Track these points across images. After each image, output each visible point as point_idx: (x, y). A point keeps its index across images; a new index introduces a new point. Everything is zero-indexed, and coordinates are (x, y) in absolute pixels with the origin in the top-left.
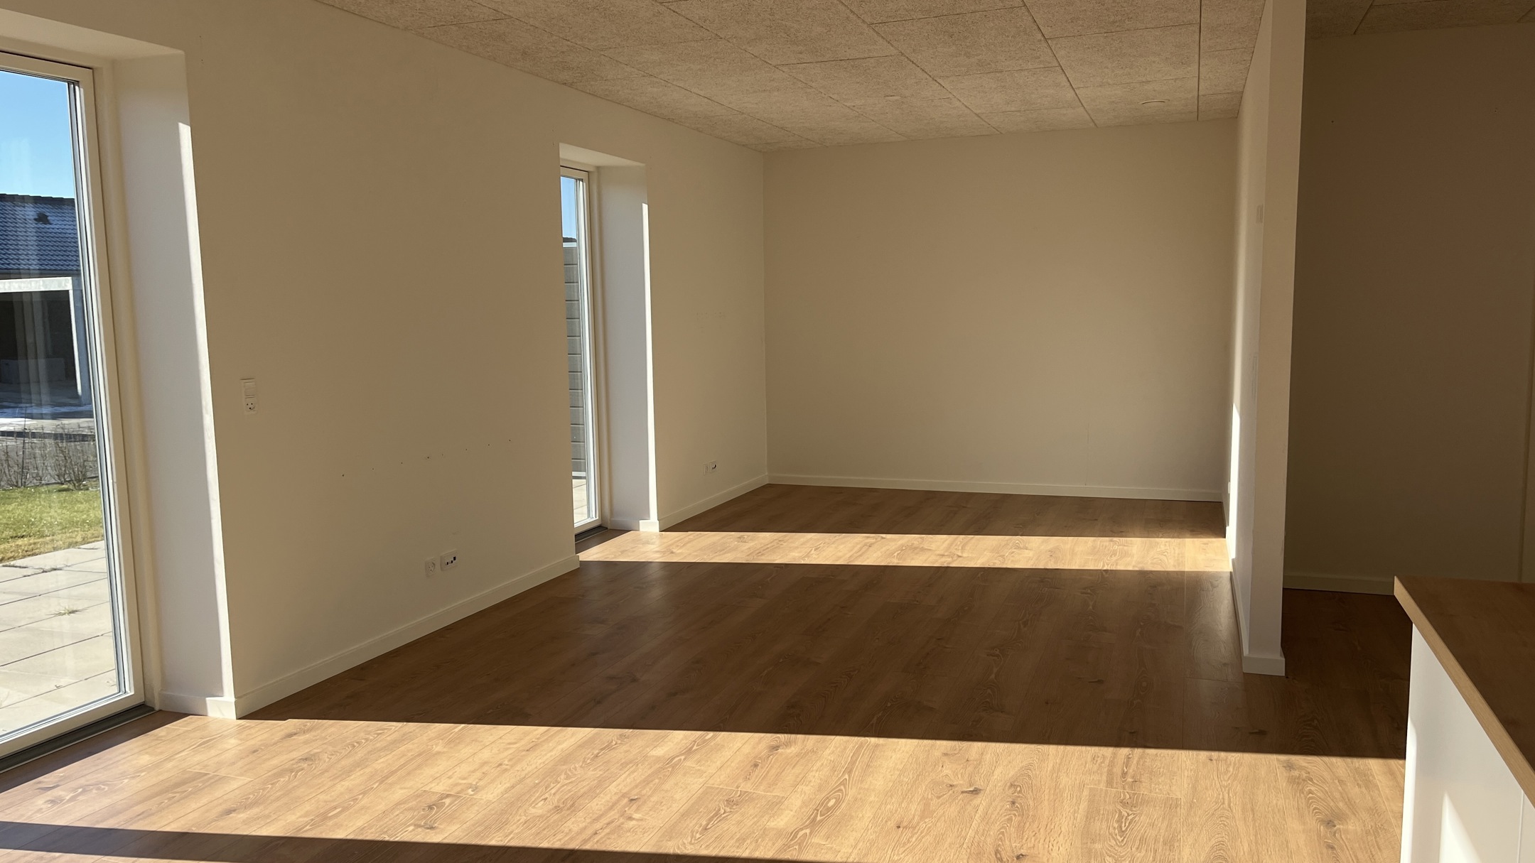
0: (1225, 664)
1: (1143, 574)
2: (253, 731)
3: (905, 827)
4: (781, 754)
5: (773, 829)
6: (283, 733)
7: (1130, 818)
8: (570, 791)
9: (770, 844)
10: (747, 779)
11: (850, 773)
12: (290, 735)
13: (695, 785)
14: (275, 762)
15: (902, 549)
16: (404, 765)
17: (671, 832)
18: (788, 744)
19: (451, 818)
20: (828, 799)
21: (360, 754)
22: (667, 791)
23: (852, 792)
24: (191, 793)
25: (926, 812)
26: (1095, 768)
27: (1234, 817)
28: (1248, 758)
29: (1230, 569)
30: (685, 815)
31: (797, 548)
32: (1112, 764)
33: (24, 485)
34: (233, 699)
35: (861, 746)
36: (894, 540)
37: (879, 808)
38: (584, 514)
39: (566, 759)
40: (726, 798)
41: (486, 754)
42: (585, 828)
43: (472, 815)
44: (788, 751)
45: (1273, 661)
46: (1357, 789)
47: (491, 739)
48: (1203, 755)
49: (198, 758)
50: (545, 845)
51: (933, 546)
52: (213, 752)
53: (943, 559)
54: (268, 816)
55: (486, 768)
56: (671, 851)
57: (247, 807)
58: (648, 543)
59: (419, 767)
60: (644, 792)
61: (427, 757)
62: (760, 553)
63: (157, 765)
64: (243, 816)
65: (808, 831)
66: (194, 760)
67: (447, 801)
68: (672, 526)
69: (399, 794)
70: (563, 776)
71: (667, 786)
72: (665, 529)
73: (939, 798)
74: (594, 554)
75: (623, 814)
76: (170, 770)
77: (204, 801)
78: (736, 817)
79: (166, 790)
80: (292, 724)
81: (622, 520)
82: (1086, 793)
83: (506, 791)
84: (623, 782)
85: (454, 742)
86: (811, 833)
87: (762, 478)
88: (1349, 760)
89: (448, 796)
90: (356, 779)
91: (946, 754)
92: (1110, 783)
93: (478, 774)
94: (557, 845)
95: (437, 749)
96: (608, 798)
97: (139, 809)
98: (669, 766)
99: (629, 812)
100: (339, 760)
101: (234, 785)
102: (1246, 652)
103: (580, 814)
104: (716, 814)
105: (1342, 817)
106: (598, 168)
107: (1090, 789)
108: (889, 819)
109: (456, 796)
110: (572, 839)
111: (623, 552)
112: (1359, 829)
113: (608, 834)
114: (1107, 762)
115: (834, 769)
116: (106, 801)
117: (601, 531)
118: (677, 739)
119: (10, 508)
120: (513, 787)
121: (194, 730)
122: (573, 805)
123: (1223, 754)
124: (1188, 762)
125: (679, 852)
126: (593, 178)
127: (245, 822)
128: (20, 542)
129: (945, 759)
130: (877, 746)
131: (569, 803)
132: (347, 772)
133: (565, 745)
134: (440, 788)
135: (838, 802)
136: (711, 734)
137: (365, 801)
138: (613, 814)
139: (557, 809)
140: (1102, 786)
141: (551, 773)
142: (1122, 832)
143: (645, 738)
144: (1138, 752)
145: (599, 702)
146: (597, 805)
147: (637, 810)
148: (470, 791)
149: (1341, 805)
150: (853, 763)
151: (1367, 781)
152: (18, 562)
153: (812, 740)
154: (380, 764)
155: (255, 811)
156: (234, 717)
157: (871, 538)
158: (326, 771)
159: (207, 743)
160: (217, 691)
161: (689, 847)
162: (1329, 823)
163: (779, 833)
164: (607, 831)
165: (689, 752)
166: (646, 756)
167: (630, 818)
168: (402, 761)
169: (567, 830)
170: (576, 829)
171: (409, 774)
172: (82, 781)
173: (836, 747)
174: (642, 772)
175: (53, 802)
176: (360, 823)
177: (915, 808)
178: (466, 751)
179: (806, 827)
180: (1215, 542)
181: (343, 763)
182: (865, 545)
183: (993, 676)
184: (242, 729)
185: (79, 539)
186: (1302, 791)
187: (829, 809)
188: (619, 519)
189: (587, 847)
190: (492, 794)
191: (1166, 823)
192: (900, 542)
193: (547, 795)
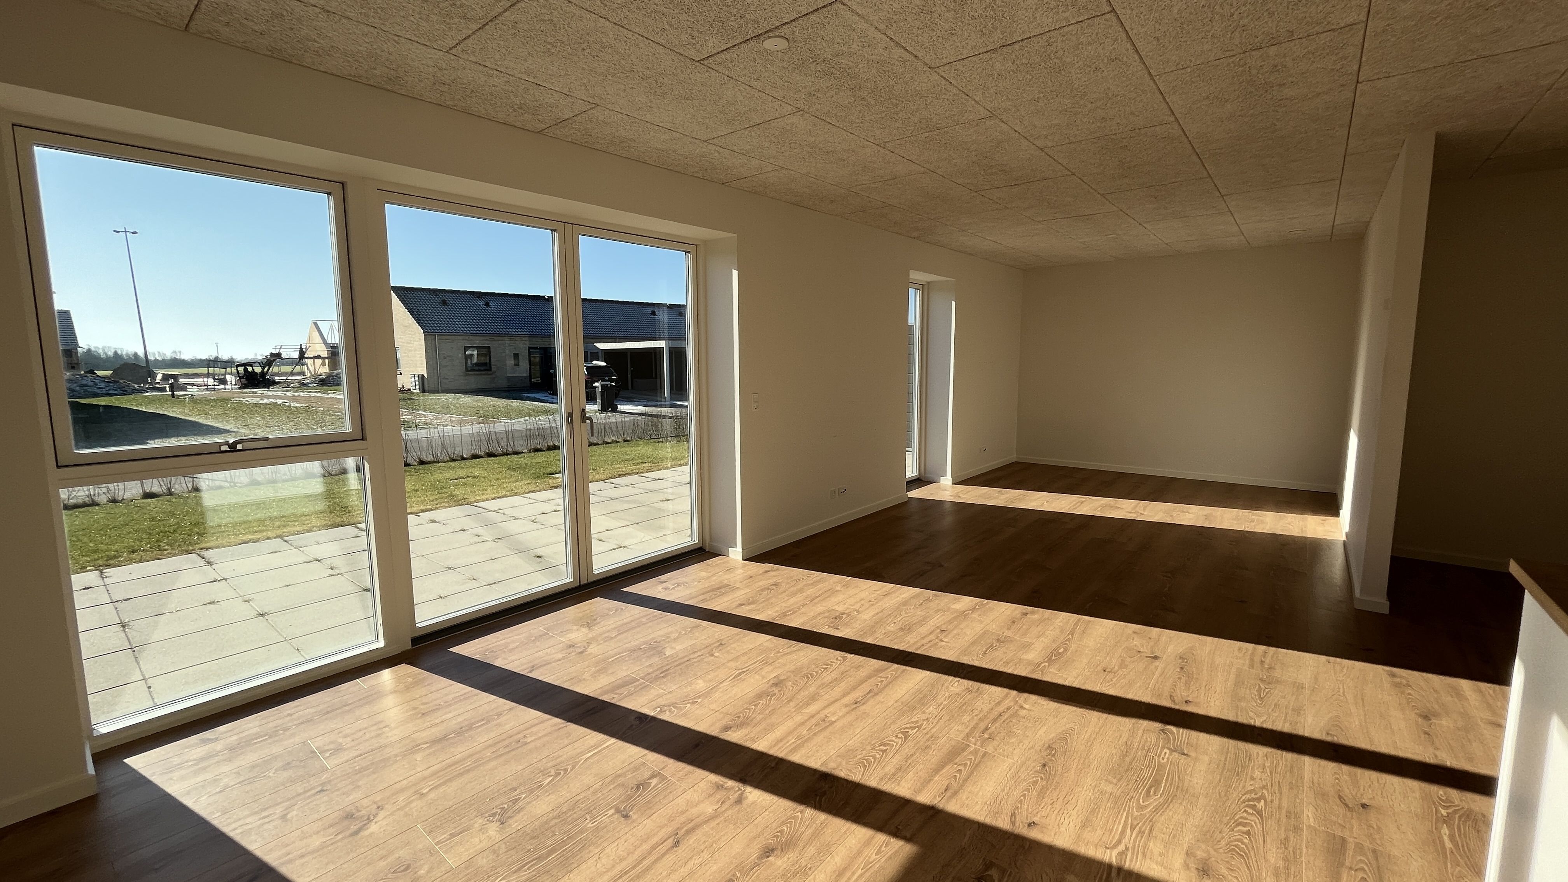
0: (1340, 601)
1: (1274, 536)
2: (750, 567)
3: (1110, 672)
4: (1029, 618)
5: (1026, 660)
6: (764, 570)
7: (1267, 690)
8: (908, 621)
9: (1024, 668)
10: (1008, 629)
11: (1072, 635)
12: (767, 572)
13: (978, 628)
14: (760, 584)
15: (1103, 506)
16: (822, 594)
17: (964, 652)
18: (1033, 613)
19: (847, 625)
20: (1059, 648)
21: (800, 586)
22: (962, 629)
23: (1073, 647)
24: (724, 593)
25: (1123, 665)
26: (1241, 655)
27: (1347, 702)
28: (1358, 665)
29: (1344, 538)
30: (973, 643)
31: (1035, 500)
32: (1253, 654)
33: (644, 438)
34: (741, 550)
35: (1079, 620)
36: (1097, 500)
37: (1092, 658)
38: (911, 472)
39: (905, 603)
40: (996, 638)
41: (863, 595)
42: (917, 641)
43: (857, 625)
44: (1034, 617)
45: (1381, 603)
46: (1449, 698)
47: (865, 587)
48: (1323, 658)
49: (726, 577)
50: (895, 647)
51: (1124, 506)
52: (732, 575)
53: (1131, 515)
54: (759, 610)
55: (862, 602)
56: (966, 662)
57: (749, 604)
58: (945, 490)
59: (829, 596)
60: (949, 627)
61: (832, 592)
62: (1012, 502)
63: (708, 578)
64: (748, 608)
65: (1047, 664)
66: (726, 578)
67: (844, 616)
68: (961, 481)
69: (820, 608)
70: (904, 612)
71: (962, 626)
72: (956, 483)
73: (1131, 657)
74: (915, 494)
75: (937, 637)
76: (714, 581)
77: (730, 597)
78: (1003, 649)
79: (713, 590)
80: (767, 566)
81: (929, 476)
82: (1234, 670)
83: (874, 616)
84: (937, 620)
85: (846, 586)
86: (1049, 666)
87: (1013, 458)
88: (1443, 678)
89: (844, 614)
90: (799, 598)
91: (1134, 632)
92: (1252, 666)
93: (859, 604)
94: (902, 648)
95: (838, 588)
96: (929, 627)
97: (702, 597)
98: (963, 615)
99: (941, 637)
100: (790, 588)
101: (743, 592)
102: (1357, 593)
103: (914, 634)
104: (991, 646)
105: (1436, 715)
106: (928, 283)
107: (1238, 669)
108: (1098, 665)
109: (848, 614)
110: (909, 646)
111: (932, 494)
112: (1451, 726)
113: (930, 647)
114: (1250, 653)
115: (1062, 631)
116: (688, 592)
117: (919, 482)
118: (966, 602)
119: (639, 449)
120: (877, 614)
121: (724, 563)
122: (909, 629)
123: (1339, 660)
124: (1311, 661)
125: (970, 663)
126: (926, 289)
127: (749, 611)
128: (644, 465)
129: (1134, 635)
130: (1089, 621)
131: (908, 627)
132: (794, 594)
133: (904, 596)
134: (840, 608)
135: (1066, 650)
136: (986, 601)
137: (803, 610)
138: (932, 637)
139: (901, 629)
140: (1246, 668)
141: (898, 609)
142: (1261, 699)
143: (947, 599)
144: (1272, 650)
145: (921, 575)
146: (924, 630)
147: (945, 637)
148: (855, 613)
149: (1436, 707)
150: (1074, 629)
151: (1458, 694)
152: (644, 475)
153: (1048, 613)
154: (811, 591)
155: (753, 606)
156: (740, 558)
157: (1082, 498)
158: (785, 592)
159: (730, 570)
160: (734, 546)
161: (976, 662)
162: (1426, 717)
163: (1029, 663)
164: (929, 645)
165: (974, 609)
166: (949, 608)
167: (942, 640)
168: (820, 592)
169: (907, 641)
170: (912, 641)
171: (824, 599)
172: (676, 581)
173: (1063, 619)
174: (949, 616)
175: (666, 589)
176: (802, 621)
177: (1114, 662)
178: (851, 591)
179: (1046, 662)
180: (1331, 520)
181: (792, 589)
182: (1079, 502)
183: (1166, 589)
184: (744, 566)
185: (669, 466)
186: (1402, 693)
187: (1060, 654)
188: (928, 475)
189: (918, 652)
190: (867, 616)
191: (1294, 697)
192: (1102, 502)
193: (895, 621)
